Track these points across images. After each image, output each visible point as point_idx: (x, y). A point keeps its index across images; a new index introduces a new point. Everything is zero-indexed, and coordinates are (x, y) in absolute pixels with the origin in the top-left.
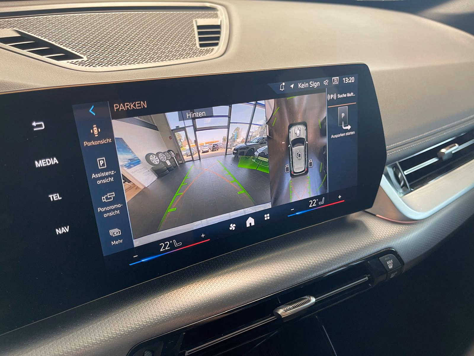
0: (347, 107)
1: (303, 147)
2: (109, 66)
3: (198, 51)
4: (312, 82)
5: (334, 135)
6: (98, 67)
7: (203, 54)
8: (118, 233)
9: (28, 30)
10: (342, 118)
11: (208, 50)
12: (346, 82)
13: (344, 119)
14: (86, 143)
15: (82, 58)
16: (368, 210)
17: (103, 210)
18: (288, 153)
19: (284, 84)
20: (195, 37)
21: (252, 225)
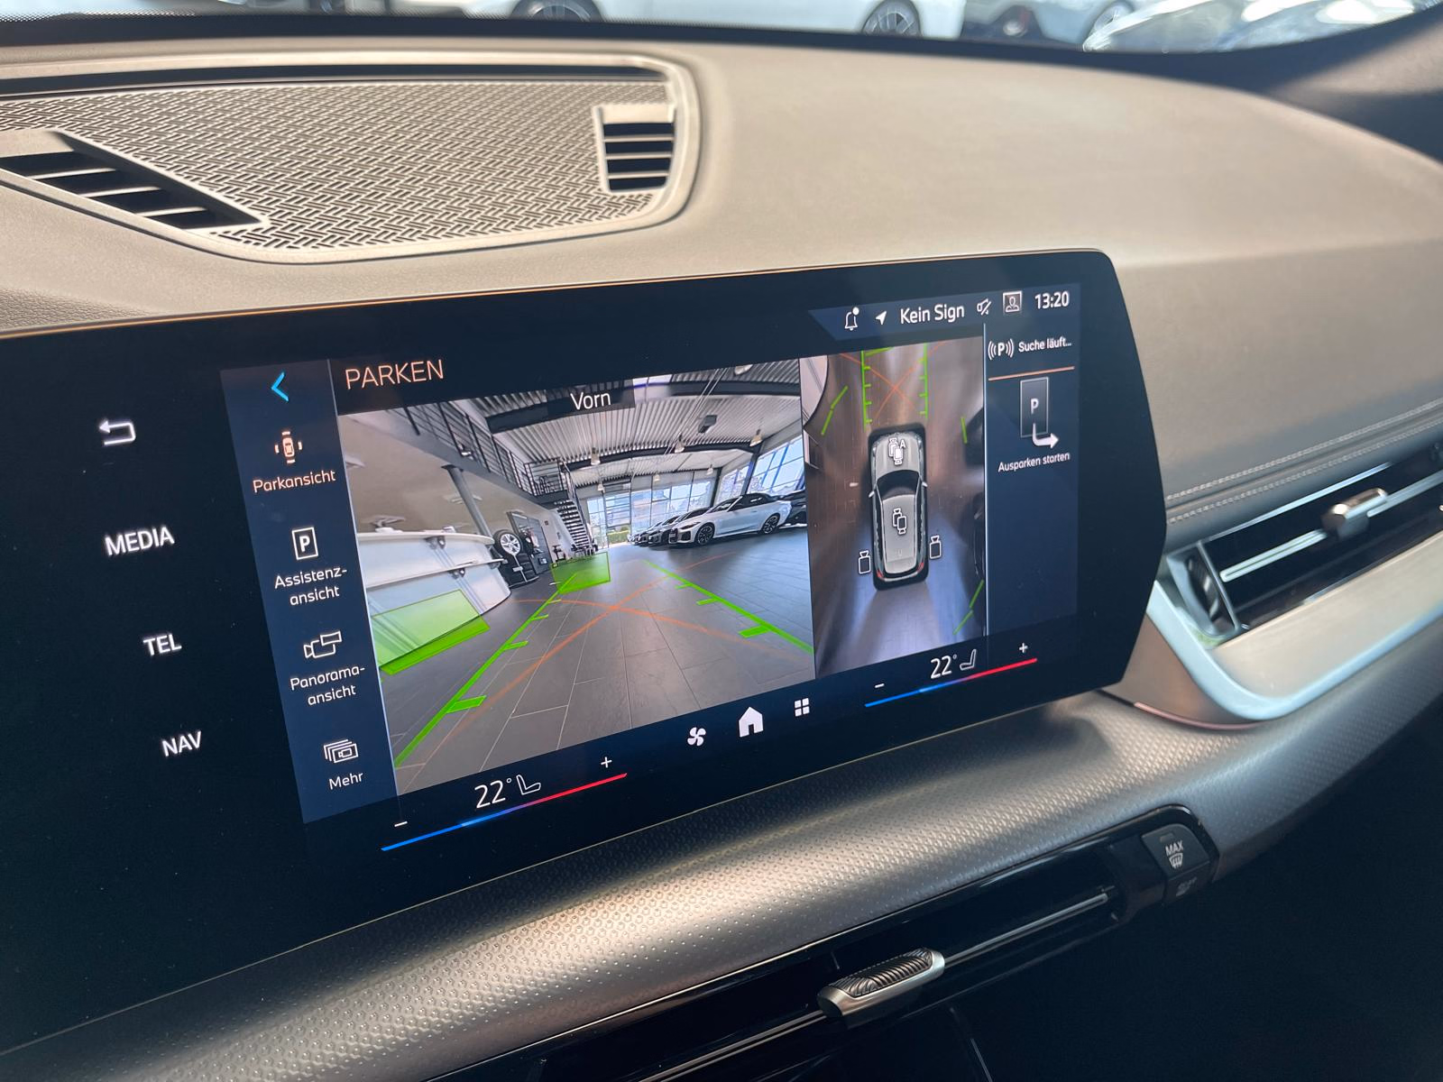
0: (1047, 378)
1: (912, 497)
2: (336, 245)
3: (604, 202)
4: (941, 306)
5: (1006, 462)
6: (303, 248)
7: (620, 210)
8: (348, 752)
9: (95, 133)
10: (1032, 411)
11: (633, 199)
12: (1045, 307)
13: (1037, 418)
14: (258, 484)
15: (254, 220)
16: (1108, 689)
17: (305, 683)
18: (868, 515)
19: (856, 311)
20: (595, 160)
21: (755, 732)
